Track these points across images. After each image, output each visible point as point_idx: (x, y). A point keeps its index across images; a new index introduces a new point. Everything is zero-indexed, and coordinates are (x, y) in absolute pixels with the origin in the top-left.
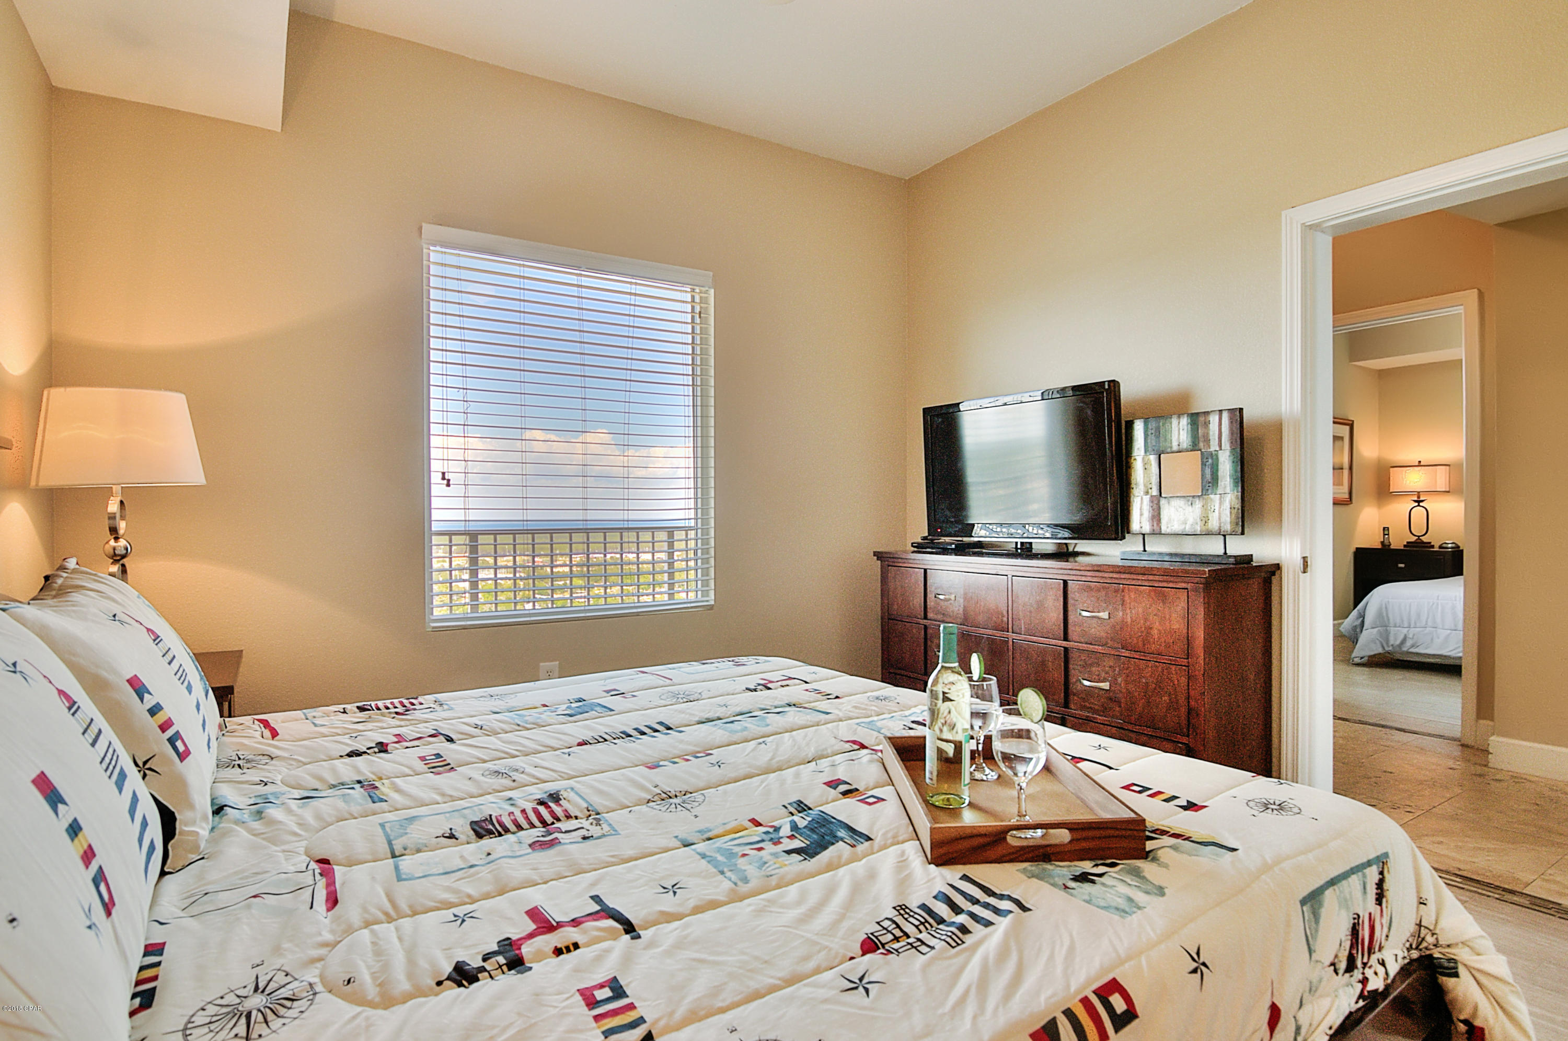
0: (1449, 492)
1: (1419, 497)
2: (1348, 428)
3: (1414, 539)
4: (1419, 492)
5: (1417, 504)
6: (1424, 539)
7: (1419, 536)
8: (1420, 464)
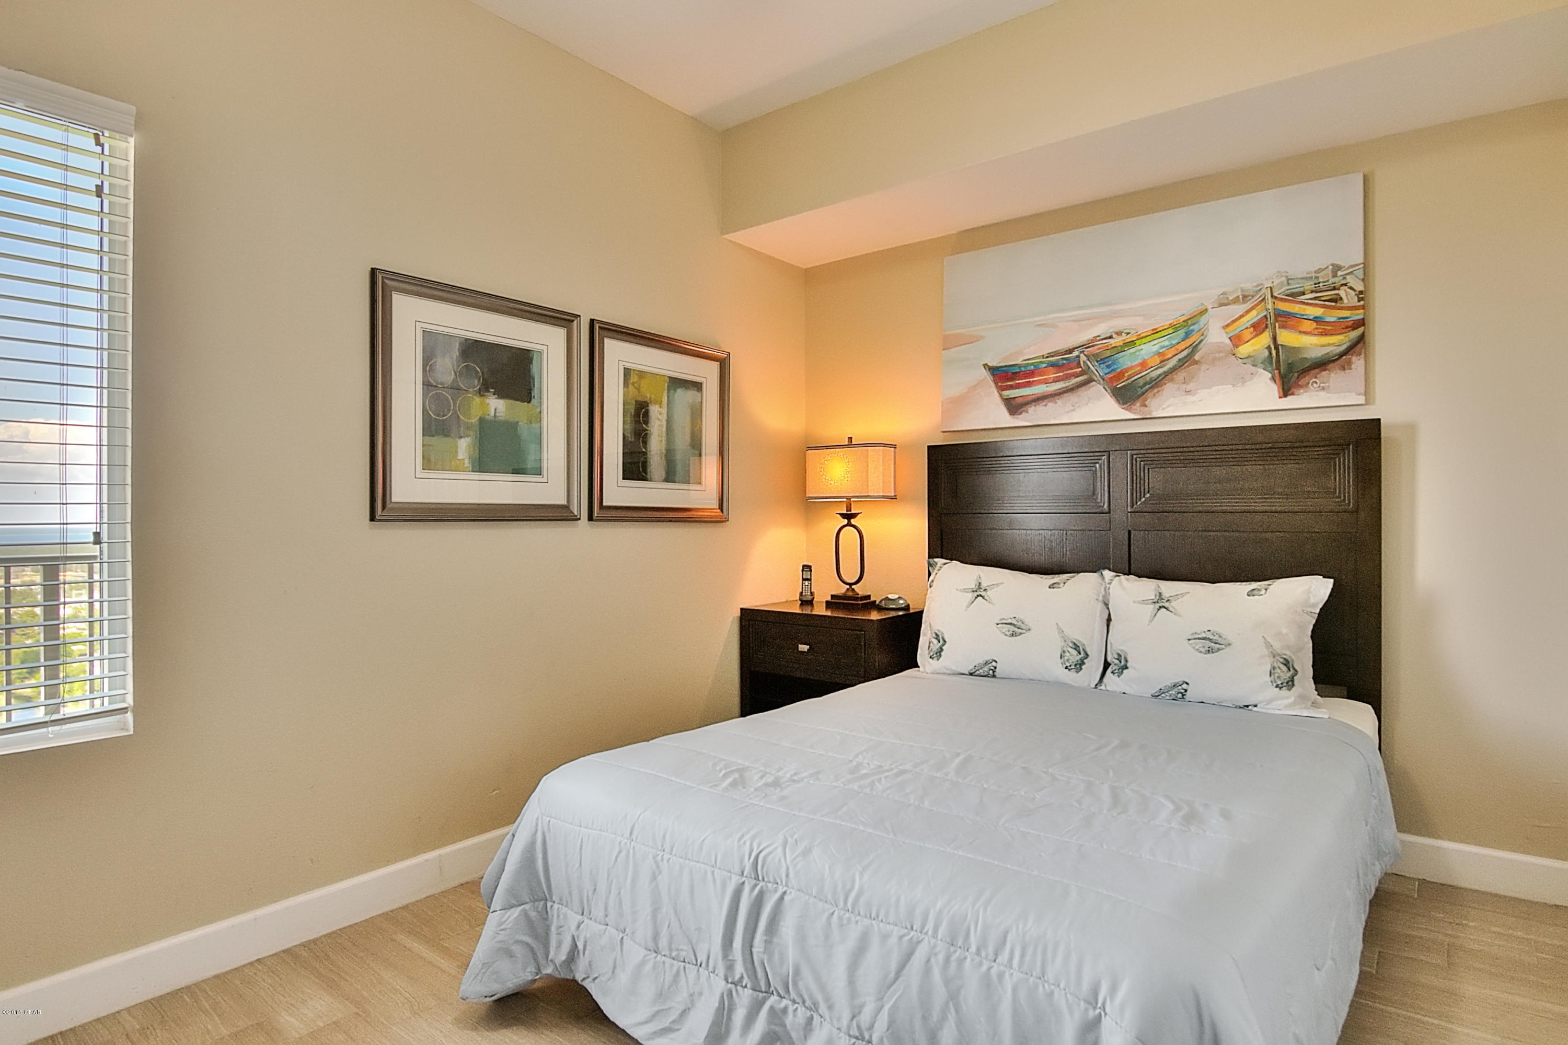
0: (894, 498)
1: (849, 509)
2: (716, 365)
3: (842, 589)
4: (849, 498)
5: (846, 521)
6: (860, 589)
7: (850, 584)
8: (850, 443)
